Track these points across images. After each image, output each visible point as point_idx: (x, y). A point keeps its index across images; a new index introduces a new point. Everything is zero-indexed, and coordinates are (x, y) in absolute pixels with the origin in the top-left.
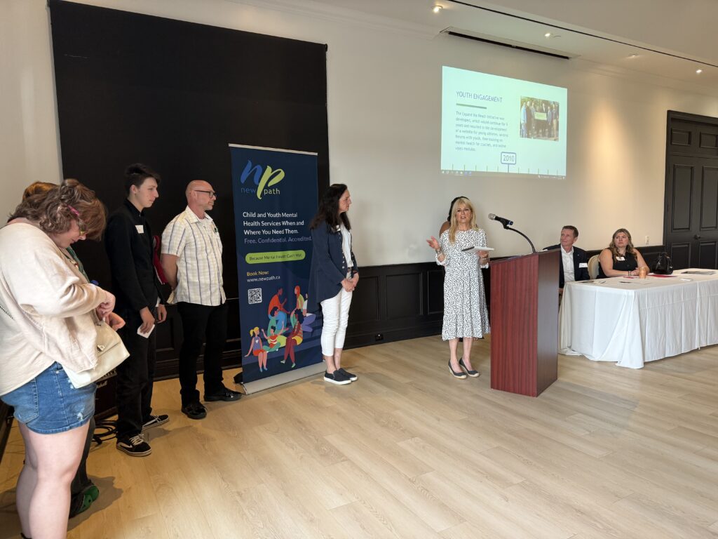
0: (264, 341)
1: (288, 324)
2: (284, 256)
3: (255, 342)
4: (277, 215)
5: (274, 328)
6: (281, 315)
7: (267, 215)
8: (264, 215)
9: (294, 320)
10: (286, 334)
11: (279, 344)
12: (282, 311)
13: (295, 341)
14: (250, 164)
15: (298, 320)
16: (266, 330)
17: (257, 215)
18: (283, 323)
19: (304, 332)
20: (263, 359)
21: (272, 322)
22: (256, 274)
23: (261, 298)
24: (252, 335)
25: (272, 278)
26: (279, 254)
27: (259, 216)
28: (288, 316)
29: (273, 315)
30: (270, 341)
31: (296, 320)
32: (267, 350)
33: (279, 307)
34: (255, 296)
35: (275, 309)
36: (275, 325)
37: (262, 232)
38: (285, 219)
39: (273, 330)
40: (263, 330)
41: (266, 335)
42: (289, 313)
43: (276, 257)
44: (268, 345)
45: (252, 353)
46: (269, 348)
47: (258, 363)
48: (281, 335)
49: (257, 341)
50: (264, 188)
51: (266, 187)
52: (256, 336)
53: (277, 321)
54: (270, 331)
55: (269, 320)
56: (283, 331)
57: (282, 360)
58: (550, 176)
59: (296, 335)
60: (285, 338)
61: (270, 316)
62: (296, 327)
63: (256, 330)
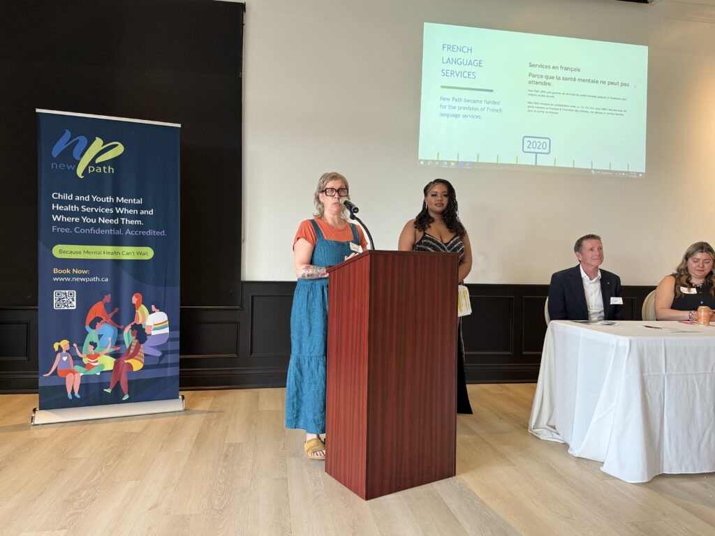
0: (77, 360)
1: (119, 342)
2: (115, 253)
3: (61, 359)
4: (109, 199)
5: (94, 345)
6: (107, 330)
7: (91, 198)
8: (87, 198)
9: (128, 337)
10: (115, 355)
11: (102, 366)
12: (109, 323)
13: (130, 366)
14: (68, 134)
15: (137, 338)
16: (81, 345)
17: (74, 197)
18: (110, 339)
19: (145, 355)
20: (73, 383)
21: (92, 335)
22: (68, 271)
23: (74, 303)
24: (57, 349)
25: (95, 279)
26: (109, 249)
27: (78, 198)
28: (120, 332)
29: (93, 326)
30: (86, 361)
31: (133, 338)
32: (81, 372)
33: (104, 318)
34: (66, 300)
35: (98, 320)
36: (95, 340)
37: (81, 220)
38: (121, 205)
39: (92, 347)
40: (75, 345)
41: (81, 352)
42: (122, 327)
43: (105, 253)
44: (84, 366)
45: (55, 373)
46: (84, 369)
47: (65, 386)
48: (106, 354)
49: (65, 359)
50: (89, 164)
51: (92, 163)
52: (64, 352)
53: (100, 336)
54: (88, 348)
55: (87, 333)
56: (110, 349)
57: (106, 388)
58: (613, 172)
59: (132, 357)
60: (114, 360)
61: (88, 328)
62: (133, 348)
63: (64, 344)
